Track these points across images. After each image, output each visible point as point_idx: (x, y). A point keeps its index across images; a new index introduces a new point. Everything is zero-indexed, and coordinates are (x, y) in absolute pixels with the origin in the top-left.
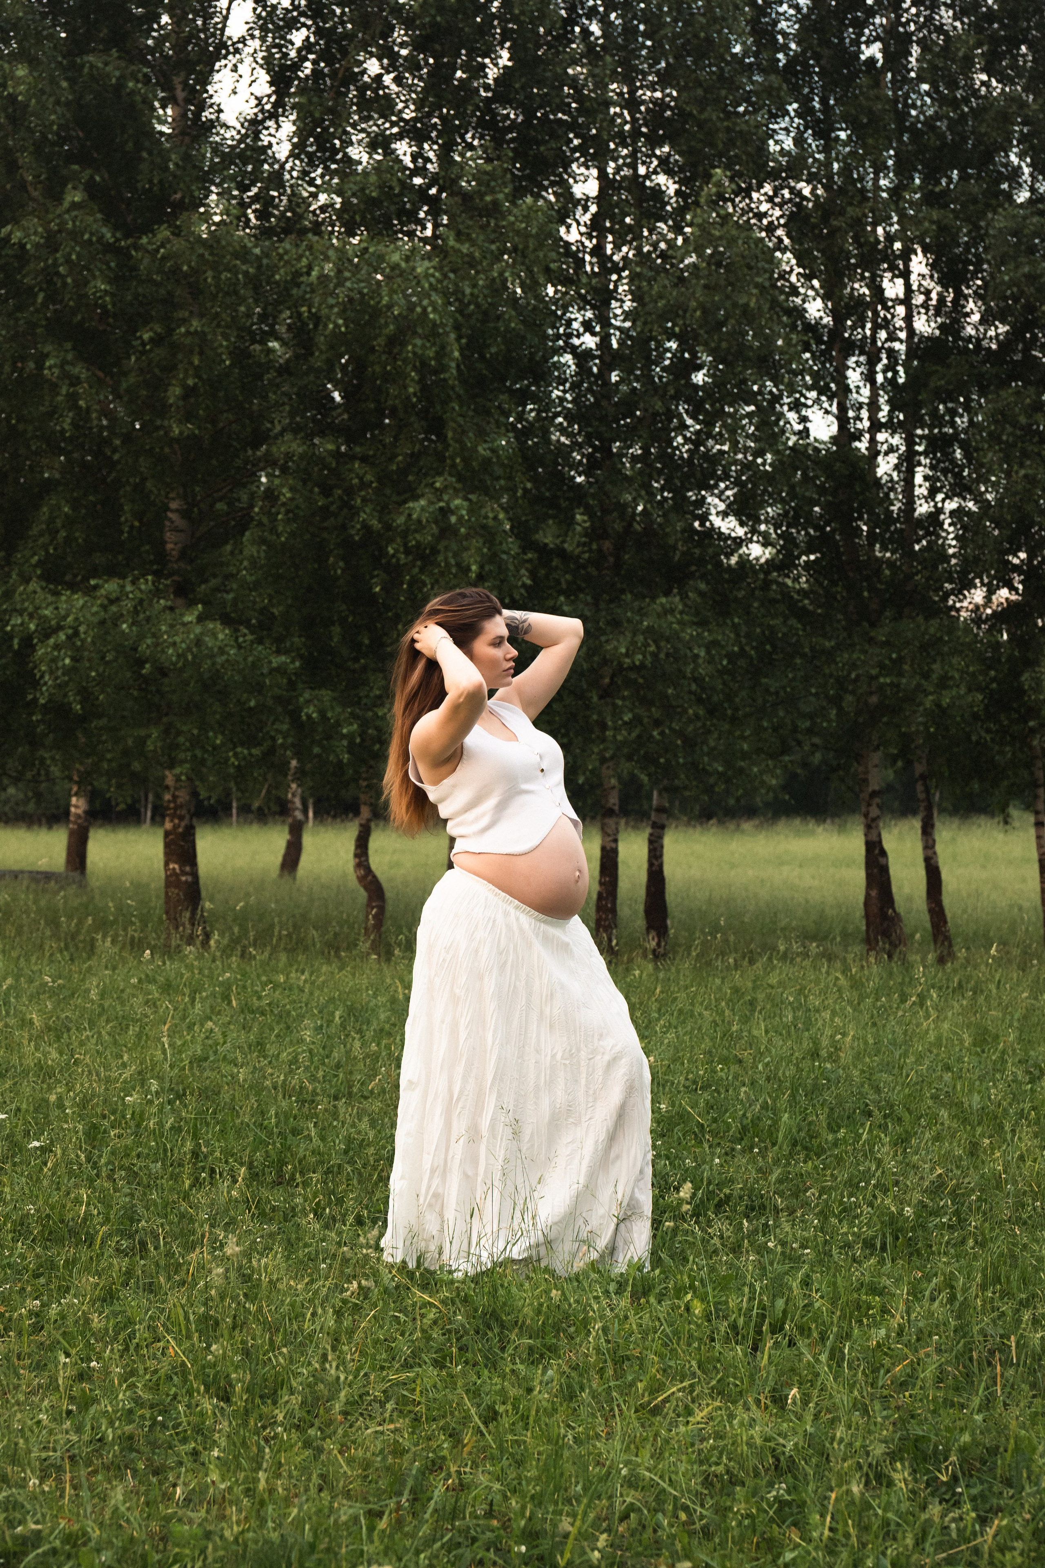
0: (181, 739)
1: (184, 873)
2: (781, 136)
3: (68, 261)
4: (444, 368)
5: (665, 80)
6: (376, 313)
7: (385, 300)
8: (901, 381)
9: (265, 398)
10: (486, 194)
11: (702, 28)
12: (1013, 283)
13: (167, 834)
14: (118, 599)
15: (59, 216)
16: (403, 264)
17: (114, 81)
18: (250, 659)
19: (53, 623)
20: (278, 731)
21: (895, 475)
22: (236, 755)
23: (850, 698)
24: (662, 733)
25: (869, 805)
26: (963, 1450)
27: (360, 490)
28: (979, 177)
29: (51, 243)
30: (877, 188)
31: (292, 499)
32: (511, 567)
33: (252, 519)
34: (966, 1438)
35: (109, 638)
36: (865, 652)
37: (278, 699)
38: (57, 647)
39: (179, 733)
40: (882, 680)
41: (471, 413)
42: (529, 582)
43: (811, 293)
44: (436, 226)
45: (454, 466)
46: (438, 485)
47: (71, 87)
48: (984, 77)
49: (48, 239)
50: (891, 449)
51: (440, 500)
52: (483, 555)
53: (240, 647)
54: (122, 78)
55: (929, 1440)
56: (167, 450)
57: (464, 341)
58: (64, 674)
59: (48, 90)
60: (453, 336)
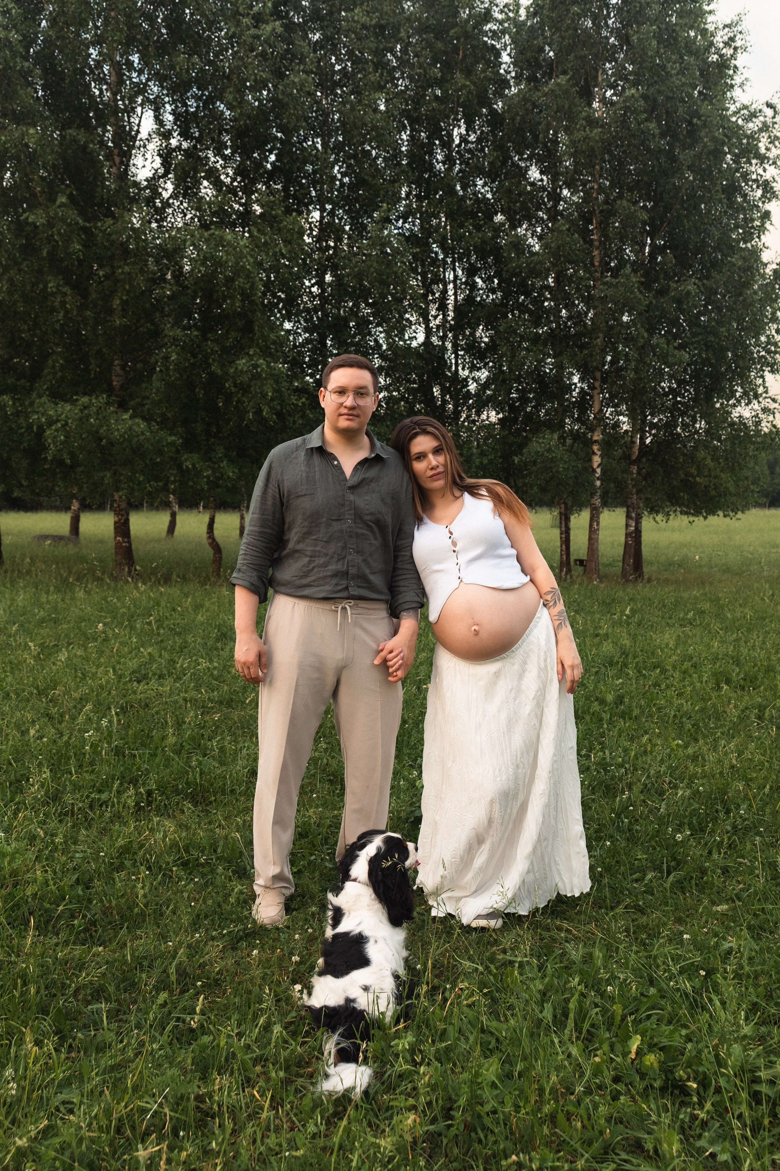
0: (122, 478)
1: (124, 542)
3: (59, 233)
13: (115, 523)
14: (88, 407)
15: (54, 210)
18: (157, 438)
19: (54, 418)
20: (171, 474)
27: (211, 355)
29: (50, 223)
31: (177, 359)
35: (84, 426)
37: (171, 458)
38: (57, 430)
39: (121, 474)
45: (258, 344)
46: (251, 353)
49: (48, 221)
51: (252, 360)
52: (273, 388)
53: (152, 432)
56: (113, 332)
58: (60, 444)
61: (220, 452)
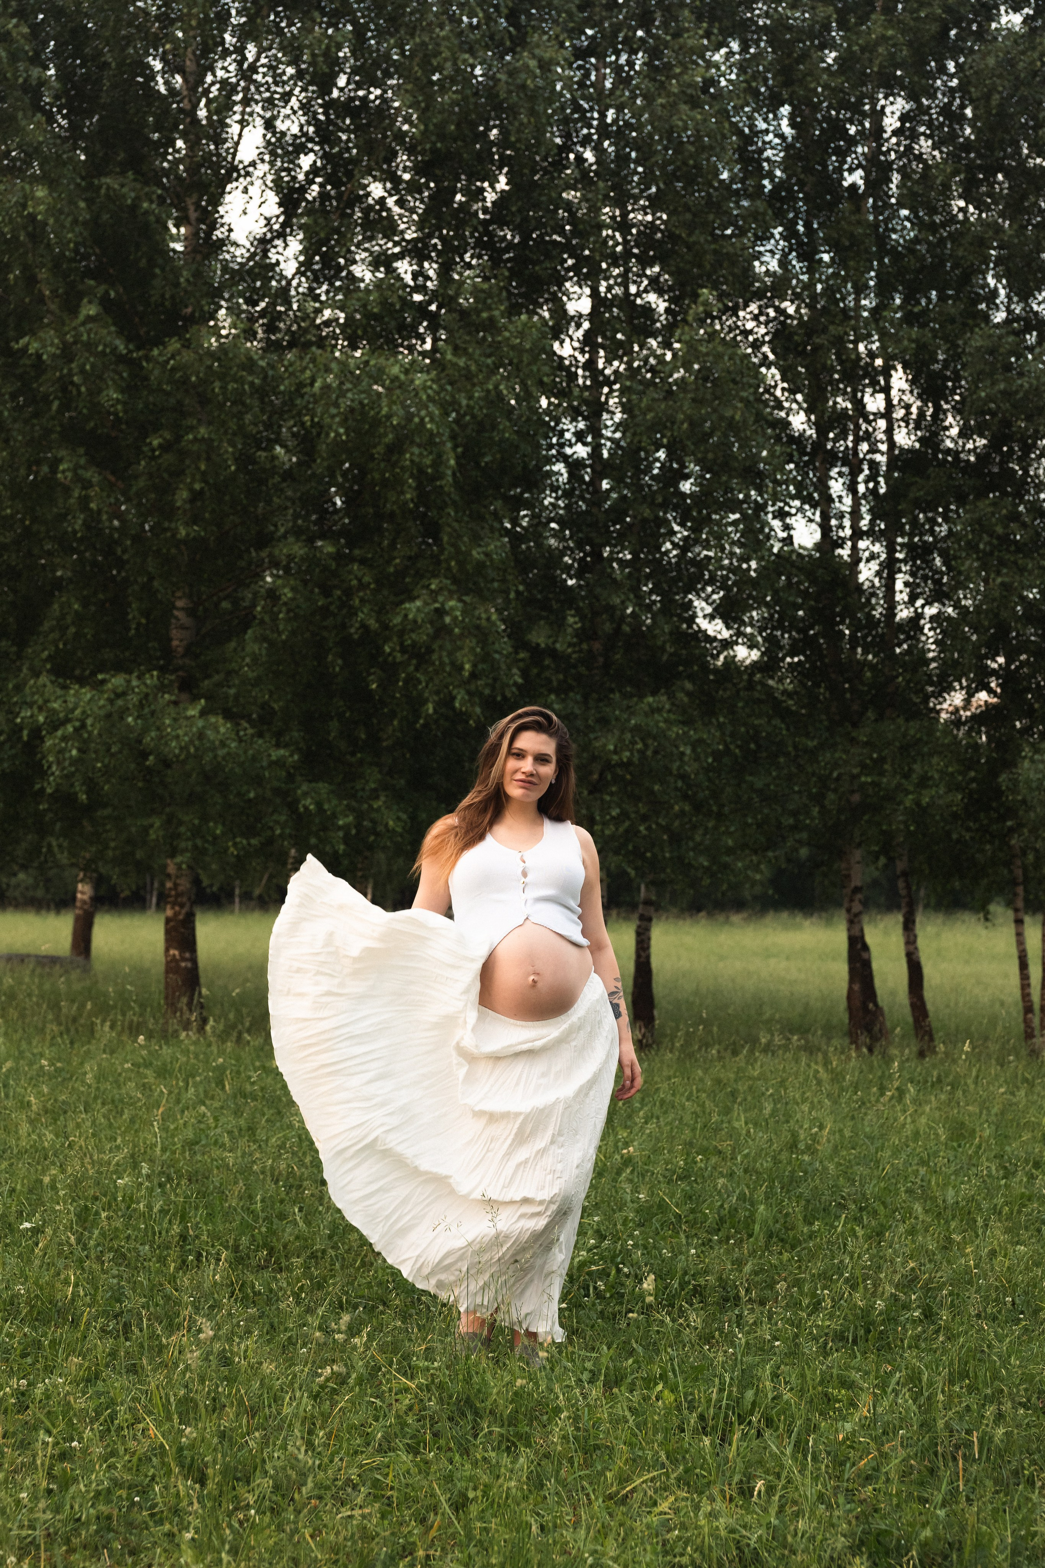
0: (182, 829)
1: (183, 959)
2: (767, 258)
3: (82, 371)
4: (440, 476)
5: (655, 204)
6: (376, 422)
7: (385, 410)
8: (882, 491)
9: (269, 502)
10: (482, 311)
11: (691, 156)
12: (990, 399)
13: (168, 921)
14: (124, 694)
15: (75, 328)
16: (402, 377)
17: (129, 201)
18: (251, 752)
19: (62, 715)
20: (277, 822)
21: (876, 581)
22: (235, 845)
23: (831, 796)
24: (649, 828)
25: (852, 900)
26: (924, 1545)
27: (358, 590)
28: (956, 298)
29: (67, 354)
30: (859, 307)
31: (292, 599)
32: (503, 667)
33: (255, 617)
34: (927, 1533)
35: (115, 731)
36: (846, 752)
37: (277, 791)
38: (64, 738)
39: (180, 823)
40: (863, 779)
41: (466, 519)
42: (520, 681)
43: (795, 406)
44: (435, 340)
45: (449, 569)
46: (433, 587)
47: (88, 207)
48: (962, 203)
49: (63, 350)
50: (873, 557)
51: (435, 601)
52: (476, 655)
53: (240, 741)
54: (137, 198)
55: (891, 1533)
56: (173, 551)
57: (460, 450)
58: (71, 765)
59: (66, 210)
60: (449, 445)
61: (373, 778)
